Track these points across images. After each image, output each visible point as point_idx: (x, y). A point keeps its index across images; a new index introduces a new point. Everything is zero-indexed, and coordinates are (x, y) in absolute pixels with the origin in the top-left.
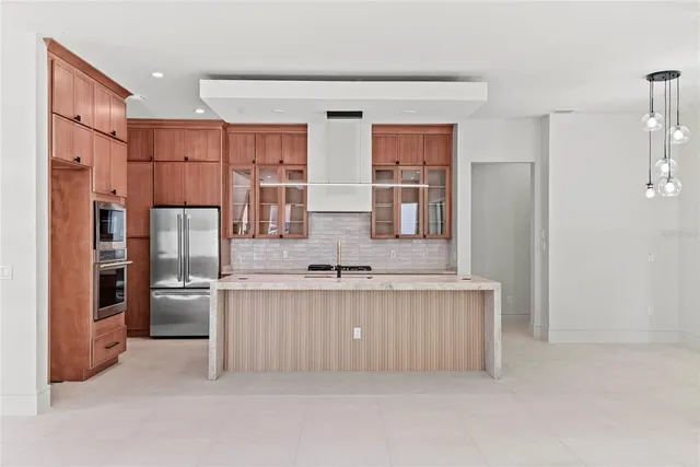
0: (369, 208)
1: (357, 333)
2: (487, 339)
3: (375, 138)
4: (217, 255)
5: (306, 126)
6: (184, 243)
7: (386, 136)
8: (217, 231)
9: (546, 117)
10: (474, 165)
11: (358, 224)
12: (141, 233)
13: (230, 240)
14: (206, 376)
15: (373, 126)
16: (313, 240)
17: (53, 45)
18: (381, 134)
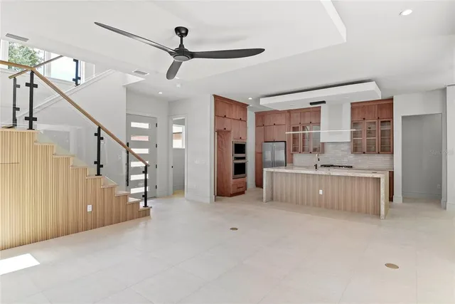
0: (349, 141)
1: (321, 192)
3: (352, 109)
4: (284, 159)
6: (273, 155)
7: (358, 107)
8: (284, 151)
9: (445, 88)
10: (404, 118)
11: (347, 147)
12: (260, 151)
13: (292, 154)
14: (262, 201)
15: (352, 104)
16: (326, 155)
17: (215, 96)
18: (355, 107)
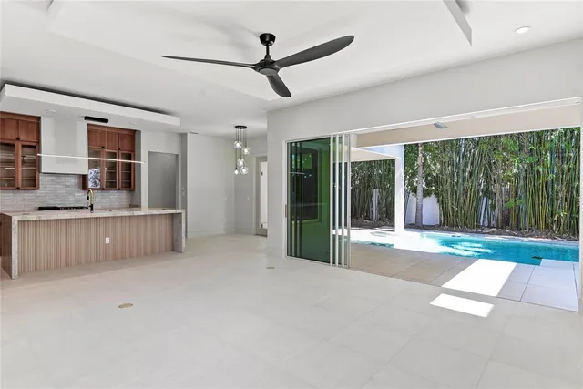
0: (84, 172)
1: (107, 240)
2: (175, 236)
3: (90, 132)
5: (40, 118)
7: (96, 131)
9: (186, 134)
11: (73, 181)
15: (89, 125)
18: (93, 130)
